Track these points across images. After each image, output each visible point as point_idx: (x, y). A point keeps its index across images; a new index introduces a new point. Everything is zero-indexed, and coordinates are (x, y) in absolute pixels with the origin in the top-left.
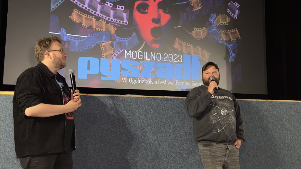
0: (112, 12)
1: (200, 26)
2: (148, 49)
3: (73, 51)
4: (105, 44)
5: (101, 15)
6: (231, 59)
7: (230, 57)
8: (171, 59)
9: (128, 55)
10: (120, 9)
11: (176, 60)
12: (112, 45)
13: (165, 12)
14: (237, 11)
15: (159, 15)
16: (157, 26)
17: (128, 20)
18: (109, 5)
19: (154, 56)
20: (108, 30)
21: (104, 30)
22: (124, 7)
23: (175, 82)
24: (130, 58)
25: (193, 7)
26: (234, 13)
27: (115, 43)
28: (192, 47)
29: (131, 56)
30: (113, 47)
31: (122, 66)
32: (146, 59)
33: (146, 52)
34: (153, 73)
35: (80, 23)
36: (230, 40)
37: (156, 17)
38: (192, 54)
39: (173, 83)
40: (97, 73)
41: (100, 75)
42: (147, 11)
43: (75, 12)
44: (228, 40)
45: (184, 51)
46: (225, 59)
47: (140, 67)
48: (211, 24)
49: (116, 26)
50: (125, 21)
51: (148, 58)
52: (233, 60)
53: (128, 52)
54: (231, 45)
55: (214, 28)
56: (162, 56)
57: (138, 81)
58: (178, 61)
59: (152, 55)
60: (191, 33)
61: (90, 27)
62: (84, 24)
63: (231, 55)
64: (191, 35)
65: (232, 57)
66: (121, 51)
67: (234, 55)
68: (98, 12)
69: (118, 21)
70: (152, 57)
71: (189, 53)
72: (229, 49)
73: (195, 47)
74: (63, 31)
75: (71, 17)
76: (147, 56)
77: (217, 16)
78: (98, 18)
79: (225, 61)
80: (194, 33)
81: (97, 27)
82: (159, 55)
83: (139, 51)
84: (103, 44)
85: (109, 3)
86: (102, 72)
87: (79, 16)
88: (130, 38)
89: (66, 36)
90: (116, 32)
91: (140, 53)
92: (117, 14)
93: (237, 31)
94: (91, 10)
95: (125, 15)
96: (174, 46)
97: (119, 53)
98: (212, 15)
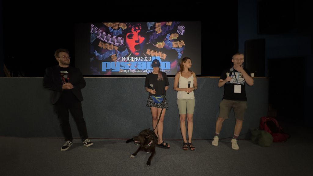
0: (116, 40)
1: (161, 41)
2: (133, 56)
3: (100, 60)
4: (113, 55)
5: (111, 42)
6: (179, 57)
8: (145, 60)
10: (120, 38)
11: (148, 60)
12: (116, 55)
13: (142, 37)
14: (183, 31)
15: (139, 39)
16: (138, 44)
17: (124, 43)
18: (114, 37)
20: (114, 49)
21: (113, 49)
22: (121, 37)
23: (147, 71)
24: (125, 61)
25: (157, 32)
26: (181, 32)
27: (117, 54)
28: (156, 52)
30: (117, 56)
31: (121, 65)
32: (132, 61)
33: (132, 57)
35: (102, 48)
36: (178, 47)
37: (137, 40)
38: (156, 56)
39: (146, 71)
40: (110, 68)
41: (111, 69)
42: (132, 37)
43: (100, 42)
44: (177, 47)
45: (152, 55)
47: (129, 65)
48: (167, 39)
49: (118, 47)
50: (122, 44)
53: (124, 58)
54: (179, 49)
55: (169, 42)
56: (140, 58)
57: (129, 71)
59: (135, 58)
60: (156, 45)
61: (107, 49)
62: (104, 47)
63: (179, 55)
64: (156, 47)
66: (120, 58)
67: (181, 54)
68: (110, 41)
69: (119, 44)
71: (155, 56)
72: (178, 51)
73: (158, 52)
74: (96, 52)
75: (99, 45)
76: (133, 59)
77: (171, 35)
78: (110, 44)
80: (157, 46)
81: (109, 48)
82: (139, 58)
83: (129, 57)
84: (112, 56)
85: (115, 37)
86: (112, 68)
87: (102, 44)
88: (124, 51)
89: (97, 54)
90: (118, 50)
91: (129, 58)
92: (118, 41)
93: (183, 41)
94: (107, 41)
95: (122, 41)
96: (146, 53)
97: (119, 59)
98: (168, 34)
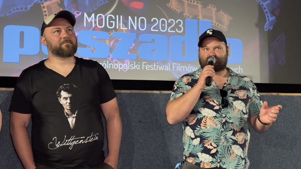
2: (124, 11)
4: (50, 3)
6: (267, 27)
7: (266, 22)
8: (163, 28)
9: (89, 21)
11: (172, 29)
19: (134, 22)
23: (171, 66)
24: (93, 26)
27: (66, 2)
28: (200, 6)
29: (95, 22)
32: (121, 28)
33: (121, 16)
34: (132, 51)
45: (186, 14)
46: (257, 25)
47: (110, 42)
51: (124, 26)
52: (271, 28)
53: (89, 16)
54: (268, 2)
56: (149, 22)
57: (108, 66)
58: (176, 31)
59: (131, 21)
63: (267, 19)
65: (270, 23)
66: (77, 15)
67: (272, 18)
70: (131, 25)
71: (195, 17)
72: (265, 8)
76: (123, 22)
79: (257, 30)
84: (46, 4)
91: (111, 18)
96: (169, 5)
